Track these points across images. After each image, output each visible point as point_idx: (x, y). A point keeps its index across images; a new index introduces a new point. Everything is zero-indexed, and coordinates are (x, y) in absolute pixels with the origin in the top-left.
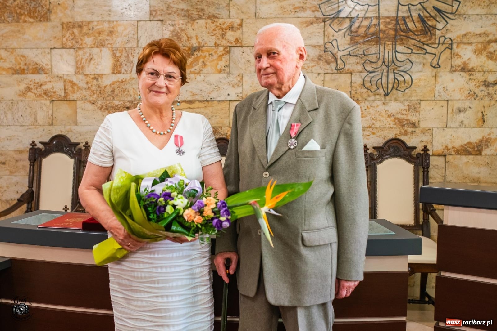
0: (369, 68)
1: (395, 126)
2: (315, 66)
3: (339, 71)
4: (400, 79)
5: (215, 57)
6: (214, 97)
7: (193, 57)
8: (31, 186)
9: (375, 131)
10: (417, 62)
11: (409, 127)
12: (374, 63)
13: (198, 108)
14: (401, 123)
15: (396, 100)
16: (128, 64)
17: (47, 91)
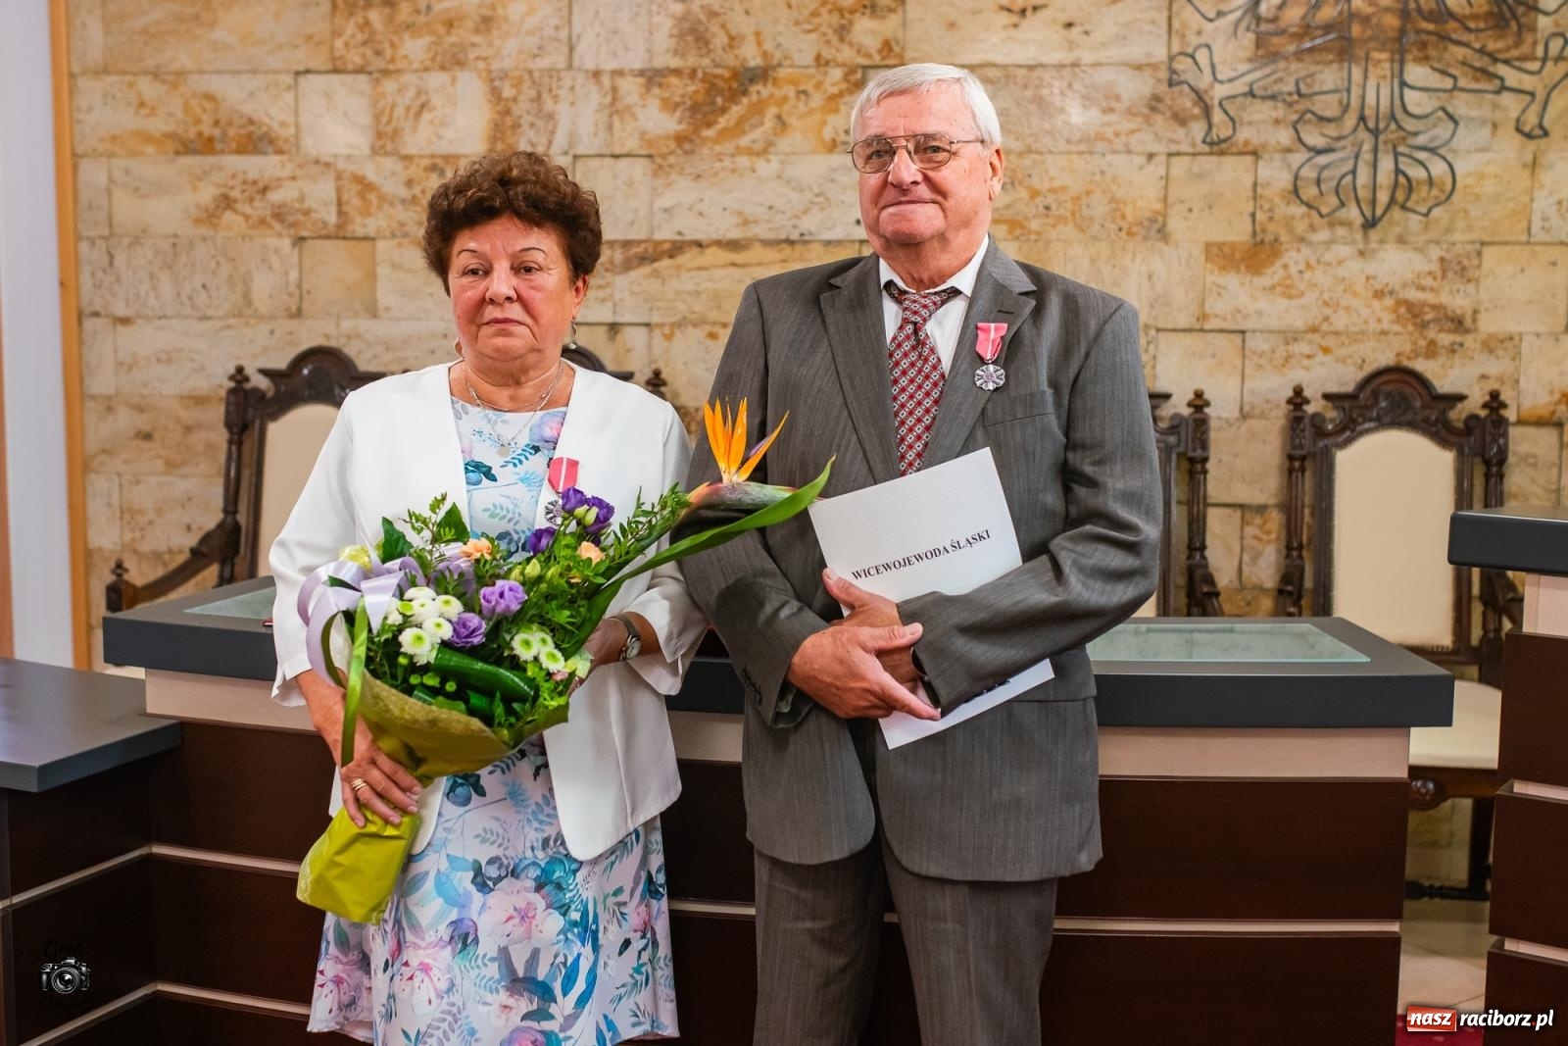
0: (1314, 139)
1: (1396, 328)
2: (1139, 130)
3: (1215, 149)
4: (1416, 173)
5: (817, 100)
6: (813, 229)
7: (745, 100)
8: (232, 509)
9: (1330, 342)
10: (1473, 119)
11: (1441, 331)
12: (1329, 120)
13: (760, 264)
14: (1415, 316)
15: (1401, 240)
16: (540, 123)
17: (285, 209)
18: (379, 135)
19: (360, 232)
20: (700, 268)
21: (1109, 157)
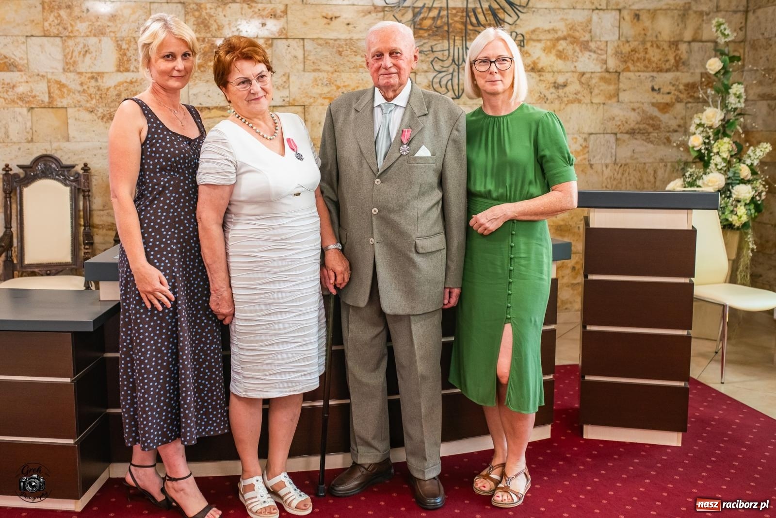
0: (437, 67)
12: (443, 61)
17: (23, 95)
18: (67, 64)
19: (60, 105)
20: (210, 118)
21: (364, 74)
